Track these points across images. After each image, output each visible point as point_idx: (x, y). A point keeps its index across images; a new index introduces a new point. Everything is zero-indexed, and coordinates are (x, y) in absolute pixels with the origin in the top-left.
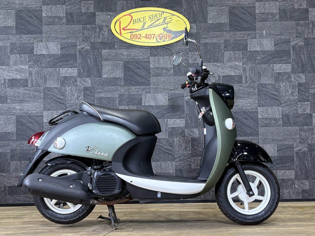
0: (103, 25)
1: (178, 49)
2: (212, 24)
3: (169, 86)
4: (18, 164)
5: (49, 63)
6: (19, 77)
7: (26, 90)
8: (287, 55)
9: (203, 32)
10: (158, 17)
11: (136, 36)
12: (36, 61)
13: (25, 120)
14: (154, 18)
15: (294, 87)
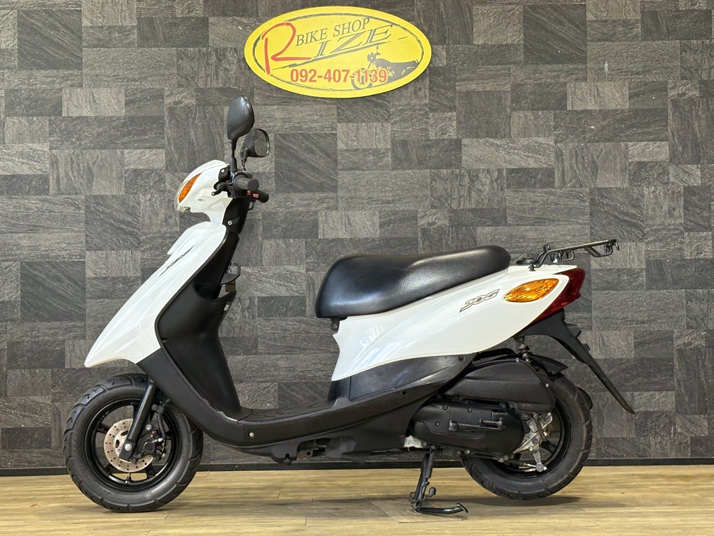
0: (227, 48)
1: (403, 106)
2: (484, 46)
3: (382, 192)
4: (27, 378)
5: (97, 137)
6: (26, 170)
7: (45, 200)
8: (660, 120)
9: (462, 65)
10: (355, 29)
11: (304, 73)
12: (67, 133)
13: (41, 272)
14: (346, 31)
15: (673, 196)
